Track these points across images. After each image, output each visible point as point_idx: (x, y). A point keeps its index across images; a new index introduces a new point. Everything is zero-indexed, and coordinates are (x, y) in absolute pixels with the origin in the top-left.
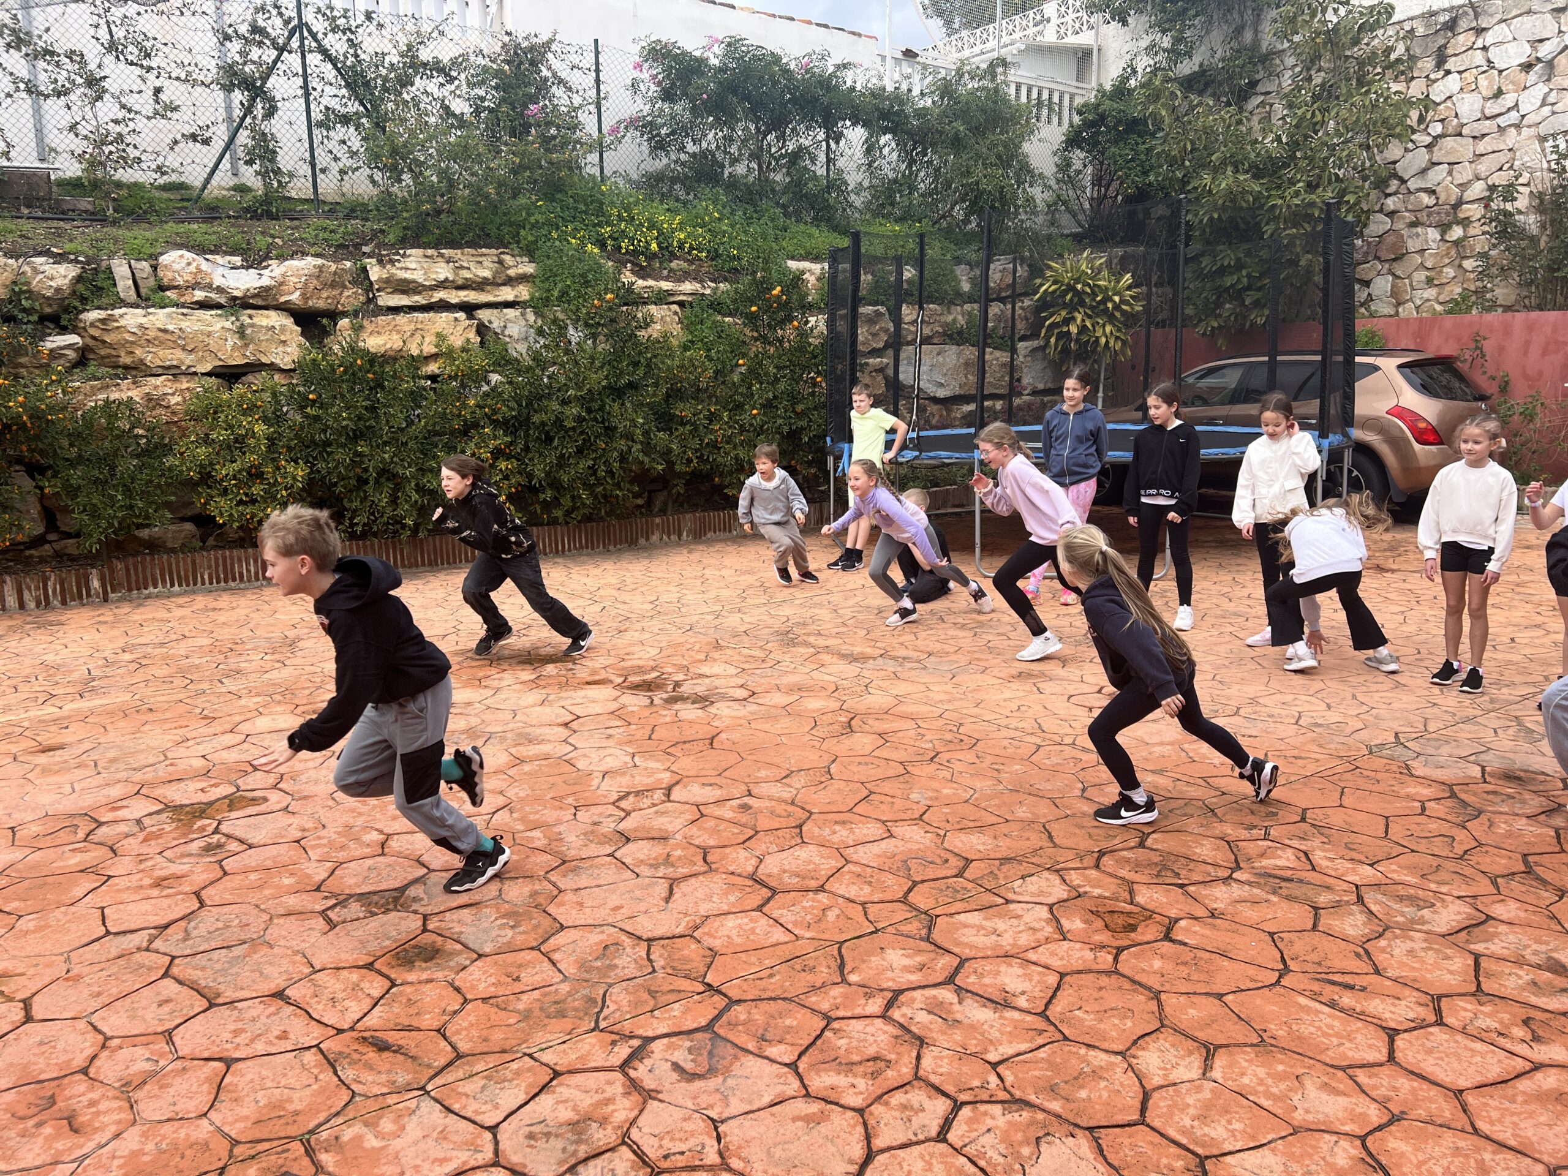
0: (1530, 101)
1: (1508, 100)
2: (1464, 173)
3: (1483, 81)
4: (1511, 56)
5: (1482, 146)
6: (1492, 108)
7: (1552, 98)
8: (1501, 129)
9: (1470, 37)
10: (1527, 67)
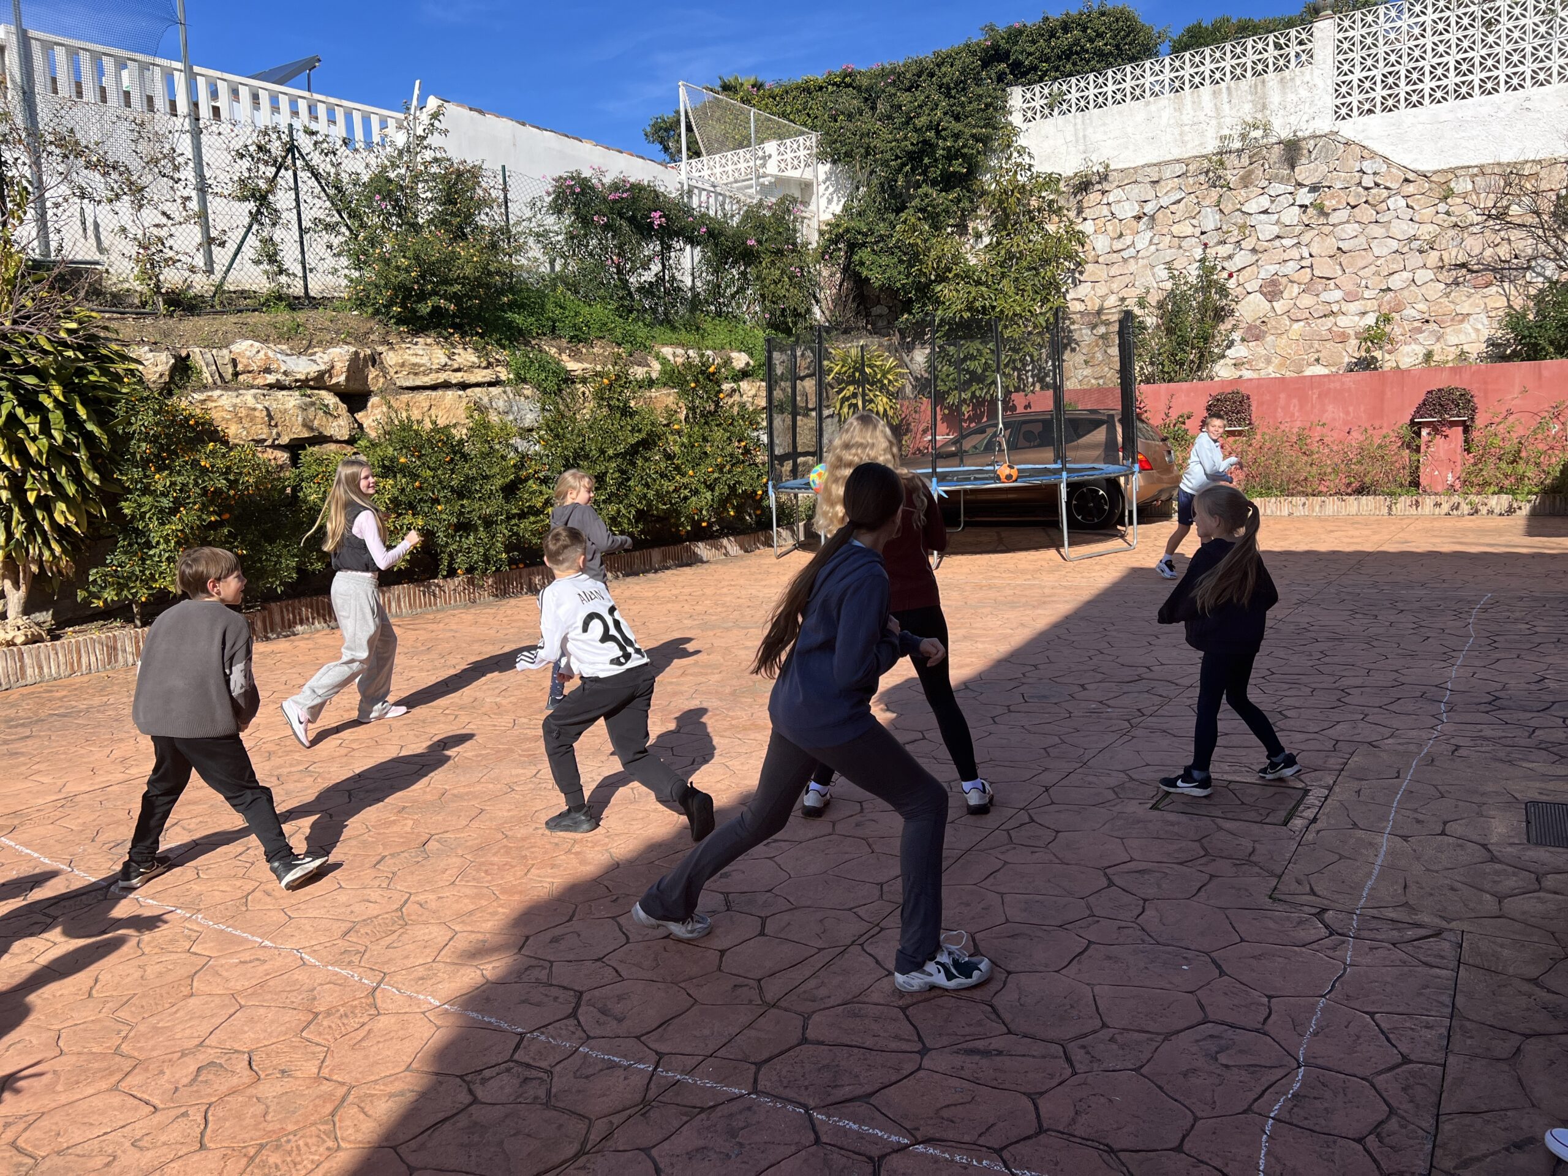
0: (1142, 241)
1: (1128, 240)
2: (1102, 290)
3: (1110, 227)
4: (1128, 210)
5: (1113, 272)
6: (1118, 245)
7: (1155, 241)
8: (1125, 260)
9: (1098, 195)
10: (1138, 218)
